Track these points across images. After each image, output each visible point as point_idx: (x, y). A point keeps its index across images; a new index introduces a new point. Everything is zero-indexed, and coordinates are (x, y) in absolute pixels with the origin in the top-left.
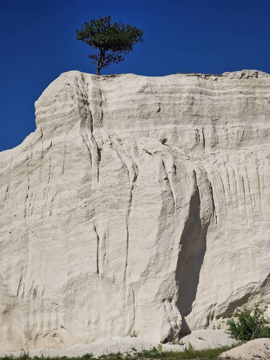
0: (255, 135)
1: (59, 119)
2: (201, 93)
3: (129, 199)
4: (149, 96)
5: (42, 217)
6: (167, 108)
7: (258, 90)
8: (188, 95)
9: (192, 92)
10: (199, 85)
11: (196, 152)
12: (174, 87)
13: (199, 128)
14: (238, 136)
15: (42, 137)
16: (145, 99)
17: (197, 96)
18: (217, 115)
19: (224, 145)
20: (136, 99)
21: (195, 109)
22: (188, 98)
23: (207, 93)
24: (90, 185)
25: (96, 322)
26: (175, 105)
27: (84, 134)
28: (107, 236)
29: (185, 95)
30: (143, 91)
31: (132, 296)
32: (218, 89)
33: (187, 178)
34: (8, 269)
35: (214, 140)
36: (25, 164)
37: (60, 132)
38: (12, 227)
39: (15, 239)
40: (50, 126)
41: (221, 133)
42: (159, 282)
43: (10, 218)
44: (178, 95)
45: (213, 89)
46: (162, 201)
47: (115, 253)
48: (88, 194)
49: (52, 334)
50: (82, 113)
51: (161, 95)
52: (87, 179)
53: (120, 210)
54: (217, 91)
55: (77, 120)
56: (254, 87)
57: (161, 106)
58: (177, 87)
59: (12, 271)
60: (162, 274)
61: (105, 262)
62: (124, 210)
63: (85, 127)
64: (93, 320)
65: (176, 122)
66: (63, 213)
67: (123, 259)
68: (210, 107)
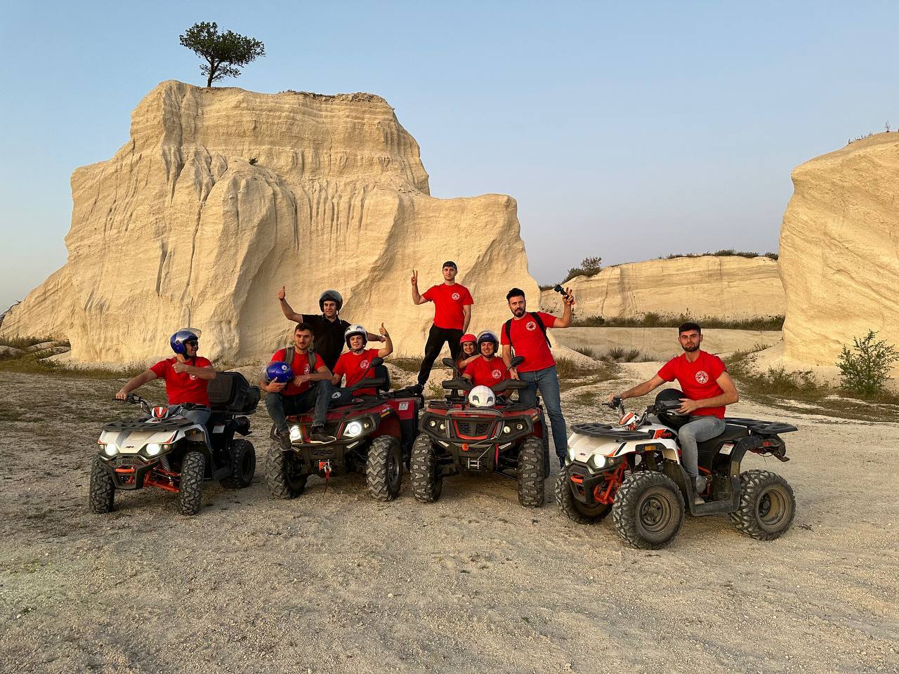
0: (359, 164)
1: (149, 131)
2: (304, 114)
3: (196, 217)
4: (245, 112)
5: (119, 232)
6: (264, 127)
7: (367, 116)
8: (287, 113)
9: (293, 111)
10: (303, 105)
11: (292, 177)
12: (273, 104)
13: (299, 151)
14: (340, 162)
15: (134, 148)
16: (241, 115)
17: (299, 117)
18: (320, 138)
19: (326, 171)
20: (232, 114)
21: (295, 129)
22: (287, 117)
23: (310, 114)
24: (164, 202)
25: (151, 340)
26: (273, 124)
27: (166, 148)
28: (172, 254)
29: (284, 114)
30: (239, 107)
31: (187, 317)
32: (326, 110)
33: (263, 201)
34: (82, 283)
35: (314, 166)
36: (114, 177)
37: (149, 146)
38: (91, 241)
39: (92, 253)
40: (142, 138)
41: (324, 158)
42: (215, 304)
43: (91, 231)
44: (278, 114)
45: (320, 111)
46: (223, 222)
47: (178, 272)
48: (159, 211)
49: (114, 349)
50: (167, 126)
51: (257, 112)
52: (162, 195)
53: (189, 229)
54: (324, 113)
55: (161, 133)
56: (364, 112)
57: (258, 125)
58: (278, 105)
59: (85, 284)
60: (220, 296)
61: (167, 280)
62: (192, 229)
63: (170, 140)
64: (148, 338)
65: (272, 143)
66: (137, 228)
67: (185, 279)
68: (313, 129)
